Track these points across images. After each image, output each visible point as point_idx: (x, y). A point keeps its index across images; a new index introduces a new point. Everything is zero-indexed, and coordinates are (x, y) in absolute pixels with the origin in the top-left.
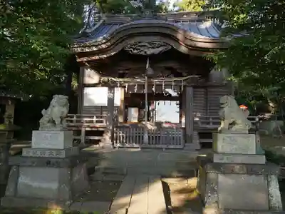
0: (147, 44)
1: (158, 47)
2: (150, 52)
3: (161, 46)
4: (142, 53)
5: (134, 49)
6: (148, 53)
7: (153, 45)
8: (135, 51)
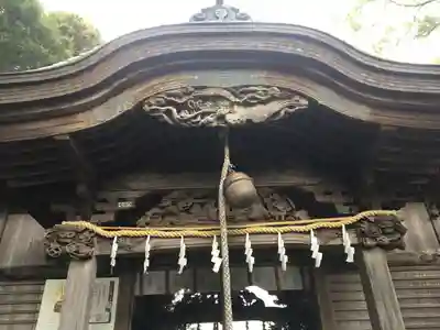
0: (225, 93)
1: (264, 102)
2: (237, 115)
3: (273, 98)
5: (180, 108)
6: (232, 118)
7: (246, 97)
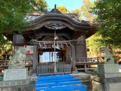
0: (55, 25)
1: (61, 26)
4: (53, 28)
6: (56, 29)
7: (58, 25)
8: (50, 28)
